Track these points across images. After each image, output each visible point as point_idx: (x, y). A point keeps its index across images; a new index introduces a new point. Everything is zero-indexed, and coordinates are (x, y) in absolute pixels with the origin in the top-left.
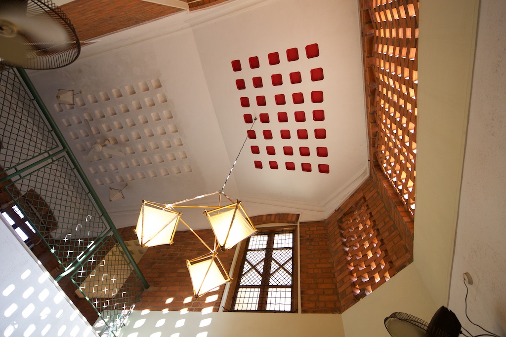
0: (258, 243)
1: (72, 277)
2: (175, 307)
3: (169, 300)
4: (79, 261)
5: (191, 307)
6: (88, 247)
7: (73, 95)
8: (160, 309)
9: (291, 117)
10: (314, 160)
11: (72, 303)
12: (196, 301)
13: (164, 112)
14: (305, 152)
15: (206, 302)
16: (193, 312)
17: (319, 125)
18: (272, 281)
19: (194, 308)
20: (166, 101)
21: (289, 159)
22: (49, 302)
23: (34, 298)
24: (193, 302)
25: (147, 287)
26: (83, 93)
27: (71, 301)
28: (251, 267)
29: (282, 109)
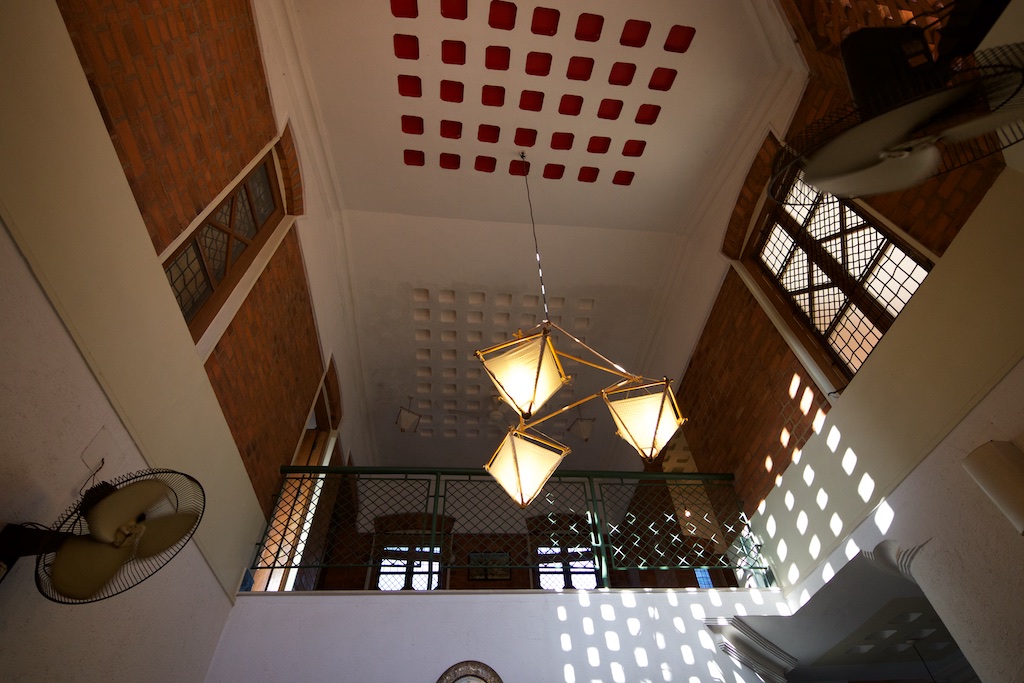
0: (776, 252)
1: (614, 567)
2: (783, 462)
3: (769, 464)
4: (599, 545)
5: (798, 441)
6: (590, 522)
7: (409, 411)
8: (772, 483)
9: (535, 83)
10: (649, 57)
11: (651, 589)
12: (795, 427)
13: (471, 302)
14: (622, 74)
15: (806, 412)
16: (807, 443)
17: (568, 25)
18: (855, 271)
19: (802, 438)
20: (453, 292)
21: (629, 112)
22: (623, 613)
23: (601, 625)
24: (793, 432)
25: (731, 477)
26: (412, 395)
27: (646, 590)
28: (807, 295)
29: (513, 98)
